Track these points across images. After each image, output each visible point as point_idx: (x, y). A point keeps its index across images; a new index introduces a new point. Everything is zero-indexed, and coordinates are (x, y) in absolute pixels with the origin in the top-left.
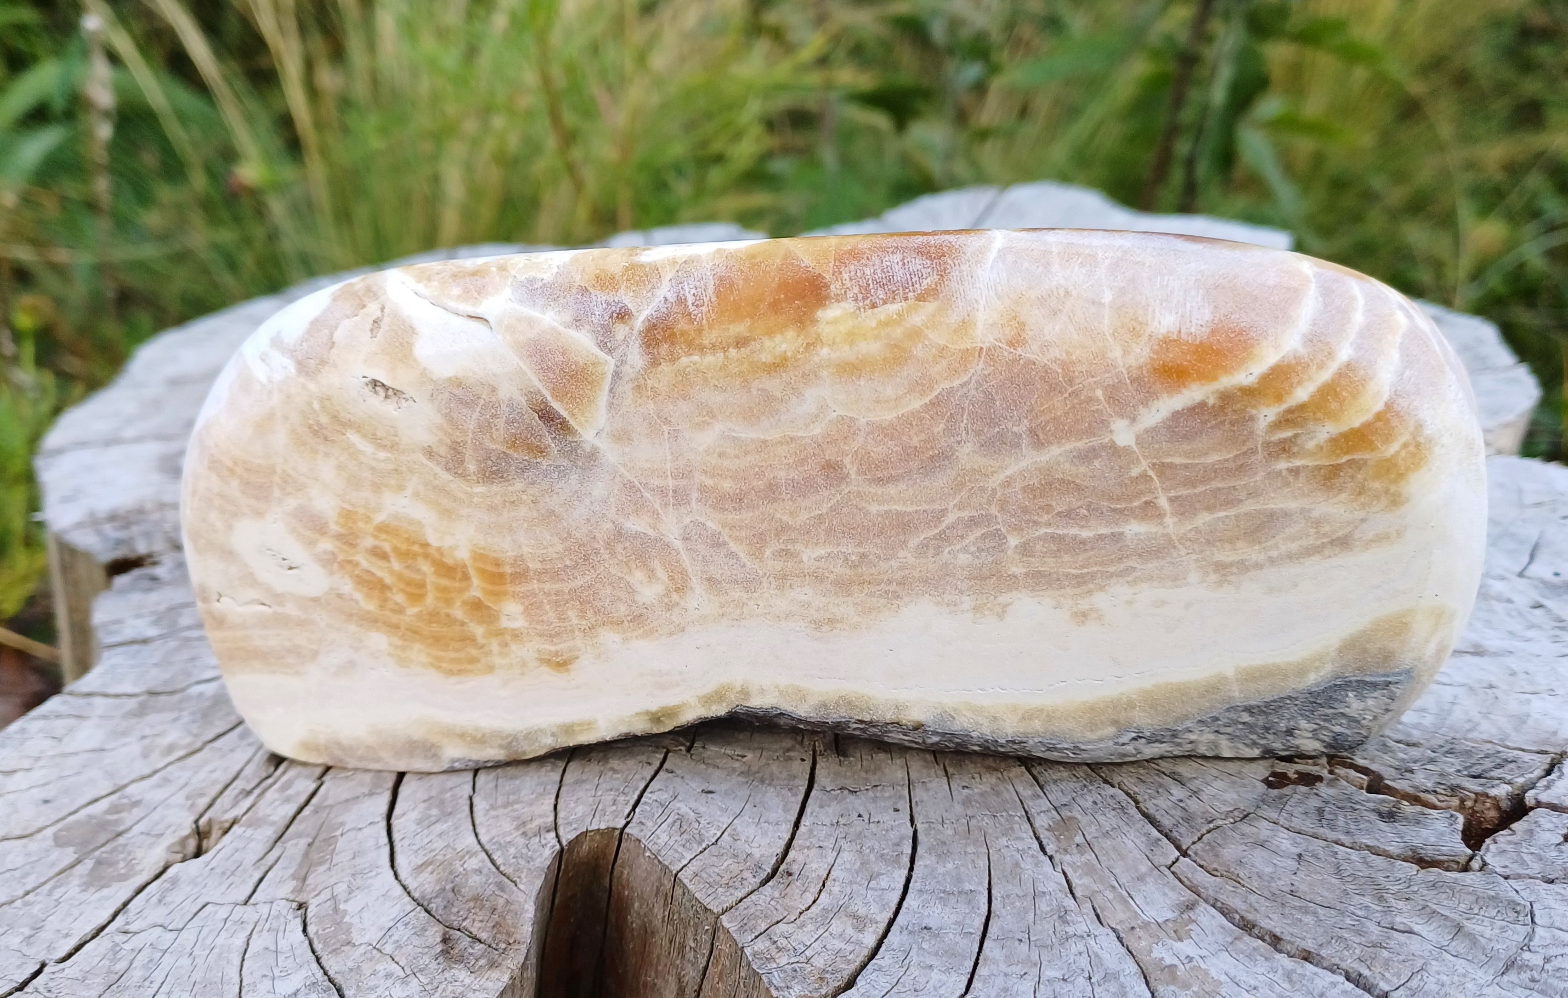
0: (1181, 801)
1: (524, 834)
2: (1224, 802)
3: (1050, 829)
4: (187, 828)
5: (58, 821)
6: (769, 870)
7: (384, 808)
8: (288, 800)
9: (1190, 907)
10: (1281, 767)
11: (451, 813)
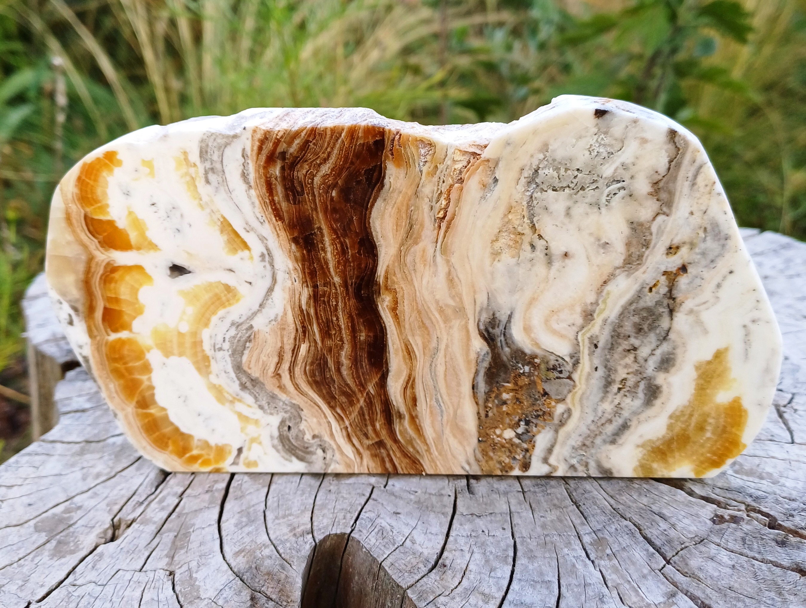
0: (665, 530)
1: (295, 535)
2: (690, 532)
3: (591, 544)
4: (107, 524)
5: (36, 517)
6: (433, 563)
7: (216, 516)
8: (163, 509)
9: (673, 595)
10: (721, 511)
11: (253, 521)
